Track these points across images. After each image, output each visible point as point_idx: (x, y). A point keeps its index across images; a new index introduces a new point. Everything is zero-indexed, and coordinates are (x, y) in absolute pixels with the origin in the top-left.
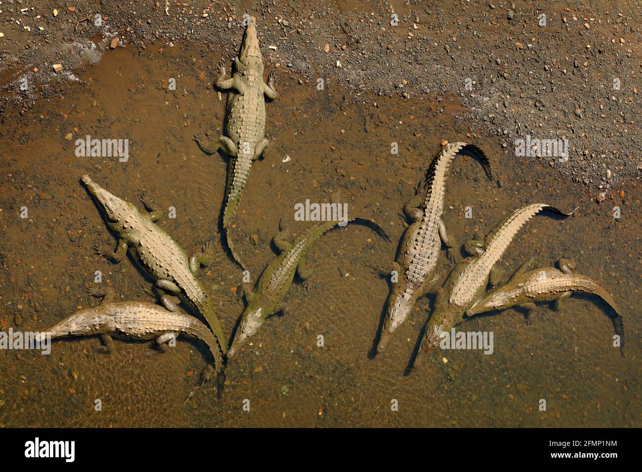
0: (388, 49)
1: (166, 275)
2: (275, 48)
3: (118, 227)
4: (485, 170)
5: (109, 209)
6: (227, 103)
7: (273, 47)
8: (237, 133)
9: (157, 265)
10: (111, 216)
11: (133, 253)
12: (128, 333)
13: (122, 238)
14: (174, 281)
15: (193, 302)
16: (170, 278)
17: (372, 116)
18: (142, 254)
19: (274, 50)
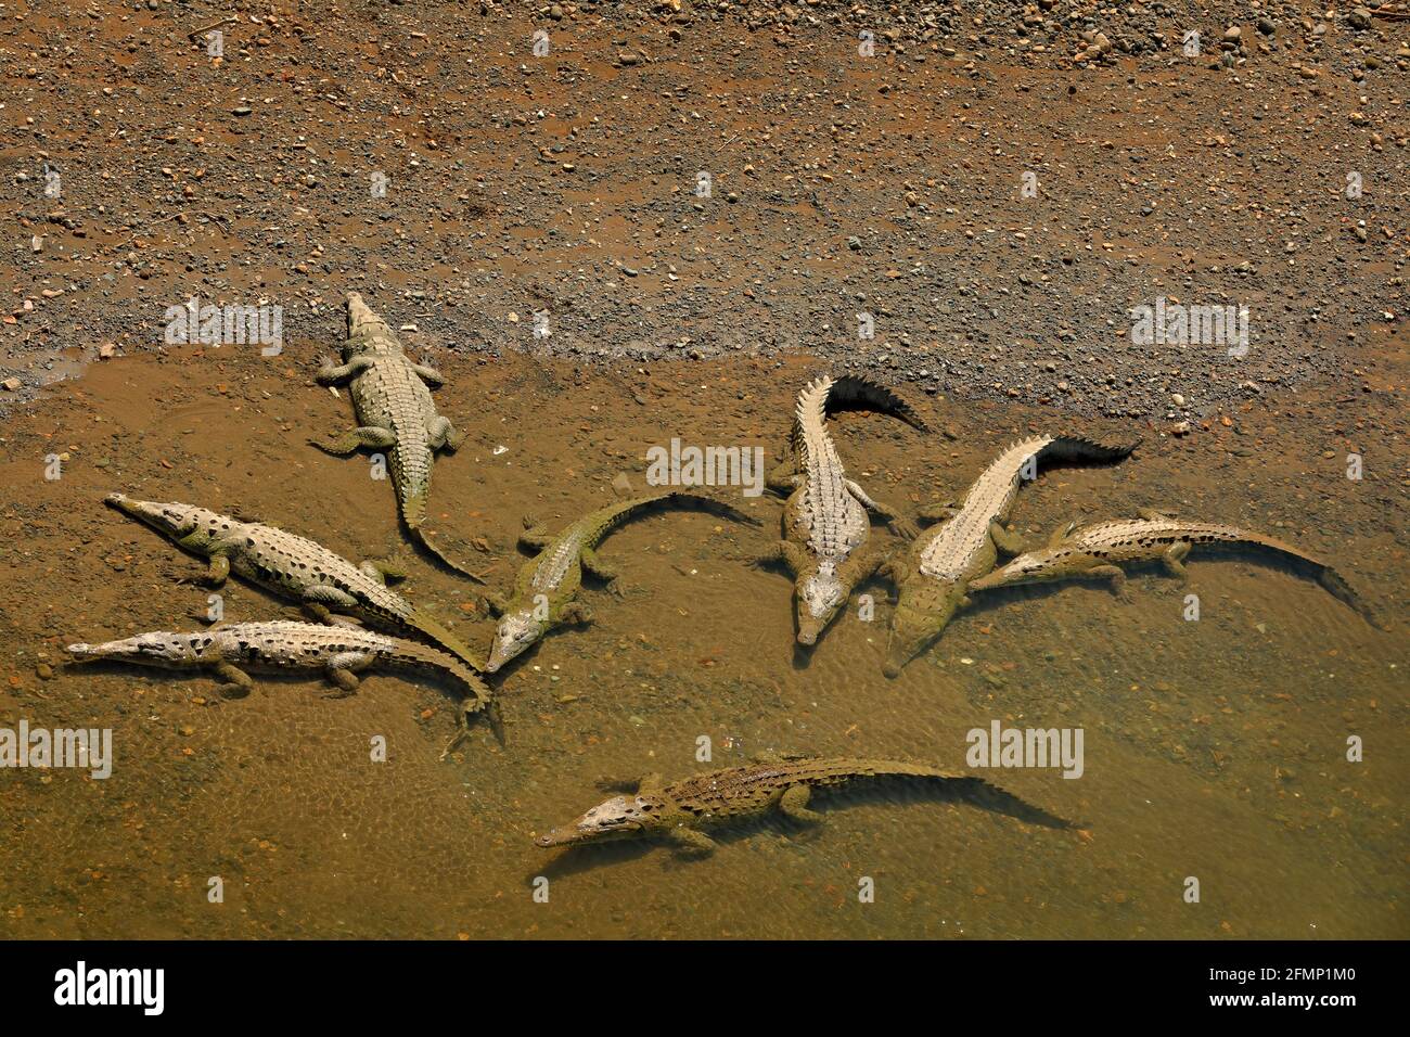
0: (631, 305)
1: (318, 579)
2: (414, 327)
3: (199, 537)
4: (910, 423)
5: (172, 515)
6: (352, 398)
7: (410, 327)
8: (384, 413)
9: (294, 565)
10: (180, 525)
11: (242, 566)
12: (268, 652)
13: (213, 552)
14: (338, 585)
15: (387, 611)
16: (327, 580)
17: (643, 386)
18: (259, 555)
19: (412, 330)
